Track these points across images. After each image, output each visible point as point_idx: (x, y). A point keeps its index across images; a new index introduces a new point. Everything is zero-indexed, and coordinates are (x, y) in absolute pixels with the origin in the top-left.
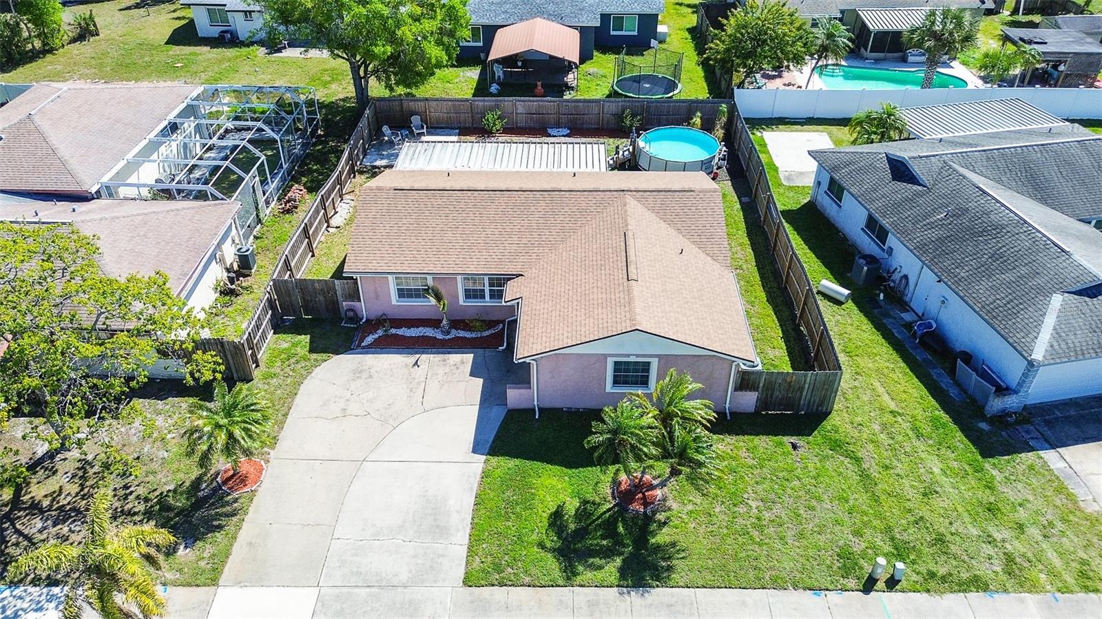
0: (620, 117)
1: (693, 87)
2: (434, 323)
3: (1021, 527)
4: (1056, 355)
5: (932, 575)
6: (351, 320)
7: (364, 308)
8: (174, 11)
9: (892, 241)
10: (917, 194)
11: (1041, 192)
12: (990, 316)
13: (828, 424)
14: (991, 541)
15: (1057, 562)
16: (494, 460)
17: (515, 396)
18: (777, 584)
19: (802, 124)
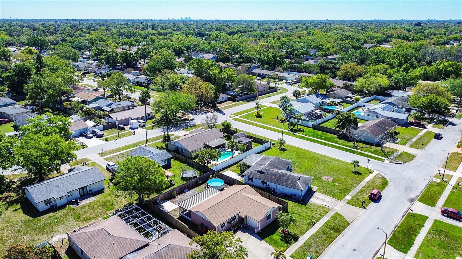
0: (197, 182)
3: (317, 211)
4: (304, 189)
5: (316, 220)
9: (268, 183)
10: (267, 175)
11: (277, 168)
12: (293, 187)
14: (316, 214)
15: (323, 212)
16: (265, 240)
17: (256, 231)
18: (307, 230)
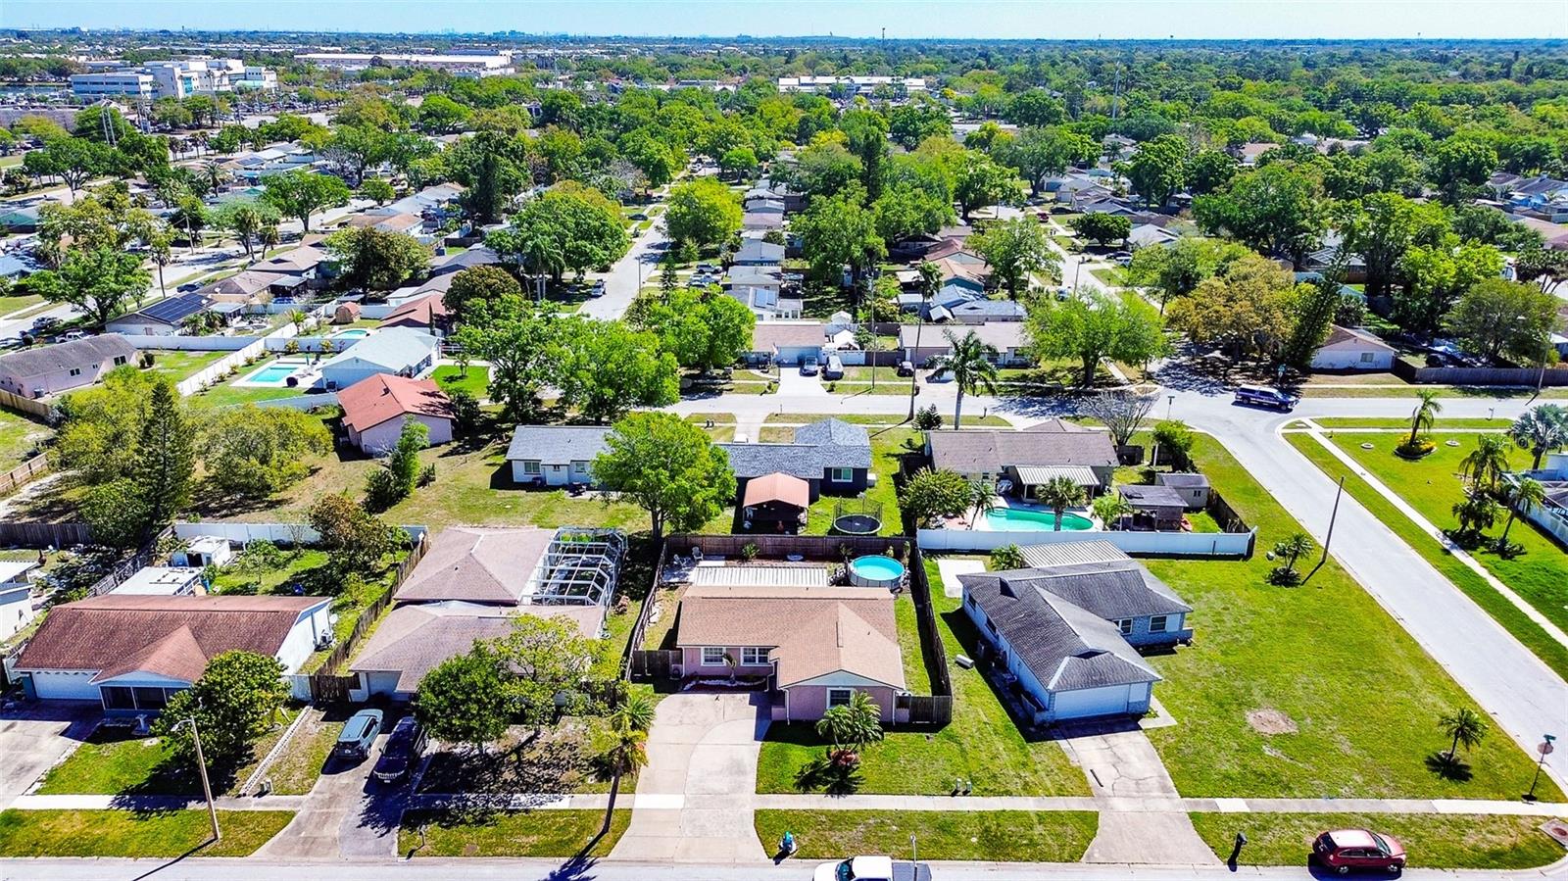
0: (837, 548)
1: (891, 526)
2: (726, 678)
3: (1036, 772)
4: (1060, 688)
5: (986, 789)
6: (675, 676)
7: (684, 669)
8: (485, 458)
9: (998, 631)
10: (1013, 603)
11: (1086, 601)
12: (1034, 668)
13: (948, 728)
14: (1020, 777)
15: (1049, 785)
16: (766, 744)
17: (776, 714)
18: (909, 793)
19: (966, 554)
